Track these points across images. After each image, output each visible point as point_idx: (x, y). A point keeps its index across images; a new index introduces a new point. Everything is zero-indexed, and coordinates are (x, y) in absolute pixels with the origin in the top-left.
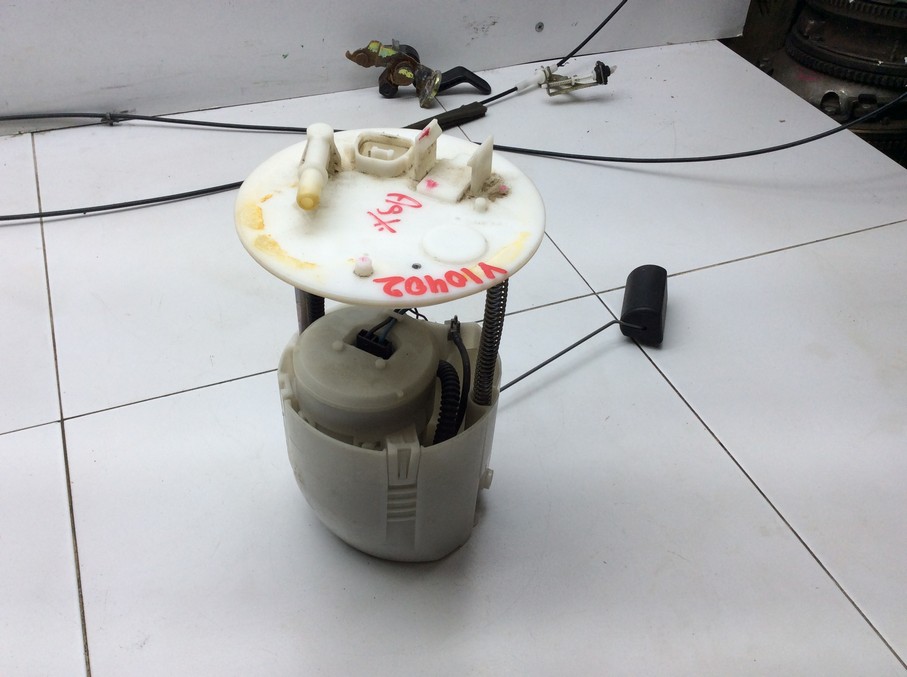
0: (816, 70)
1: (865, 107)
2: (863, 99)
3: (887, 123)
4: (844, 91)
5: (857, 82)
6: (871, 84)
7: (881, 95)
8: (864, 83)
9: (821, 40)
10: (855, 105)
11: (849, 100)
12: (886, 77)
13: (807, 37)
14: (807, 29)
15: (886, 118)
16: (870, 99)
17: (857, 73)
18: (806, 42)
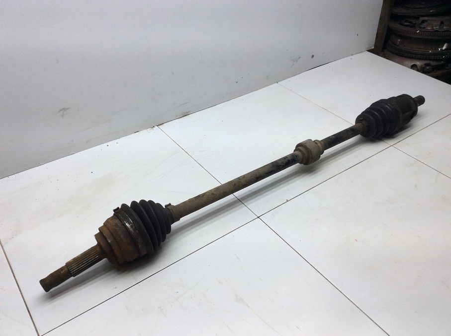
0: (405, 57)
1: (428, 68)
2: (426, 65)
3: (436, 72)
4: (418, 63)
5: (422, 60)
6: (428, 60)
7: (433, 63)
8: (425, 60)
9: (405, 46)
10: (424, 68)
11: (421, 66)
12: (433, 56)
13: (398, 46)
14: (398, 43)
15: (435, 71)
16: (429, 65)
17: (422, 56)
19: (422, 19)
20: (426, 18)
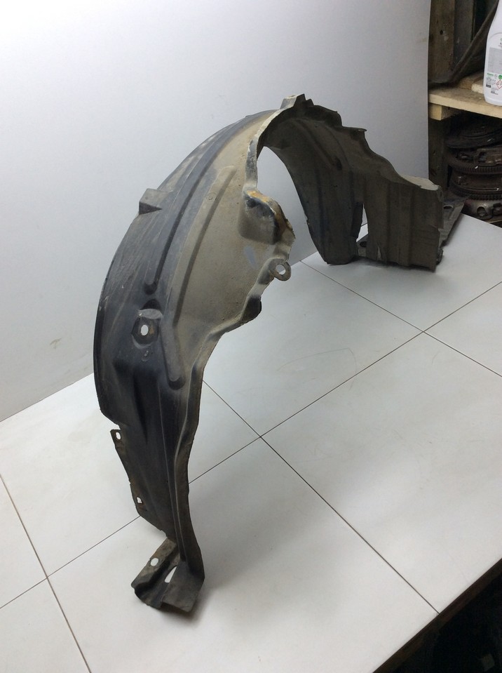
1: (498, 209)
2: (495, 206)
4: (485, 205)
5: (487, 199)
6: (497, 199)
8: (493, 199)
9: (467, 184)
10: (493, 210)
11: (489, 209)
13: (460, 184)
14: (460, 181)
16: (499, 205)
17: (489, 196)
18: (460, 186)
19: (479, 150)
20: (484, 150)
